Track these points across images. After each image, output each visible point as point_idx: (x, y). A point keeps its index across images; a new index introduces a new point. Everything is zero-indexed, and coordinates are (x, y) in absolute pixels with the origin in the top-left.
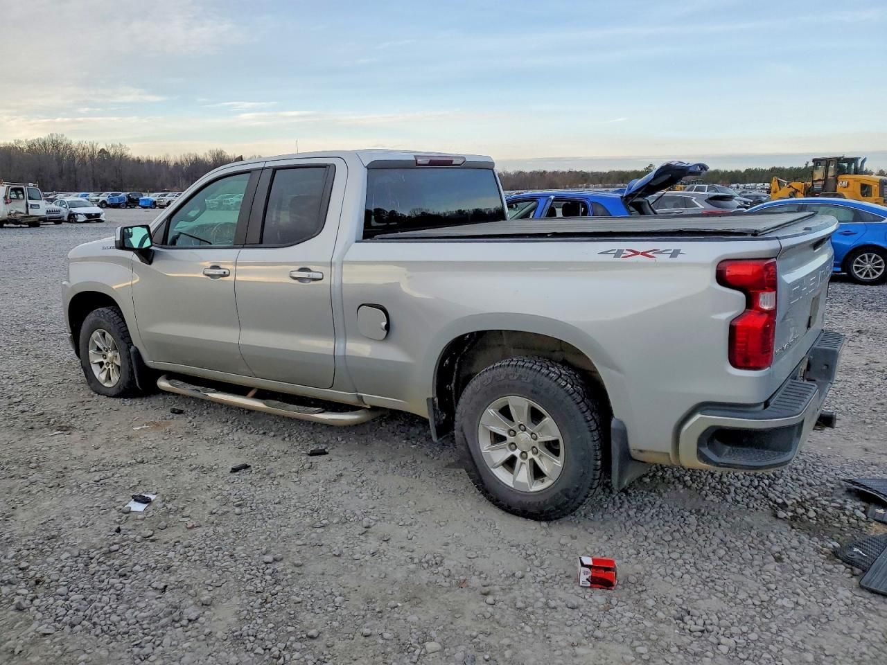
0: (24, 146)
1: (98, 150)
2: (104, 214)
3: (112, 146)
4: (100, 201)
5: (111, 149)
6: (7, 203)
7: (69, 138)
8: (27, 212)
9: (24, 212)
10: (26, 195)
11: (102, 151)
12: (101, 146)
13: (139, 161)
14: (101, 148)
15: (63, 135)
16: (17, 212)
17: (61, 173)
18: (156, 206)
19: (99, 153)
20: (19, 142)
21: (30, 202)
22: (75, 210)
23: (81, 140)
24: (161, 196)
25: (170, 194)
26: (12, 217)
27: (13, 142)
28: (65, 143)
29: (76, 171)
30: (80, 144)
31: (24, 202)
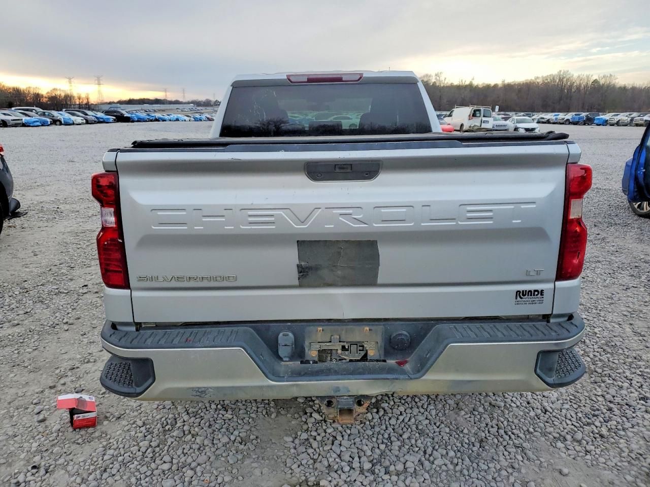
0: (540, 81)
1: (592, 80)
2: (539, 128)
3: (604, 77)
4: (565, 119)
5: (602, 79)
6: (469, 119)
7: (572, 73)
8: (481, 126)
9: (479, 125)
10: (482, 114)
11: (595, 81)
12: (595, 77)
13: (625, 88)
14: (594, 79)
15: (568, 71)
16: (475, 126)
17: (560, 99)
18: (608, 124)
19: (593, 82)
20: (538, 78)
21: (484, 119)
22: (519, 125)
23: (580, 74)
24: (614, 115)
25: (622, 114)
26: (471, 129)
27: (533, 79)
28: (568, 77)
29: (571, 97)
30: (579, 76)
31: (480, 118)
